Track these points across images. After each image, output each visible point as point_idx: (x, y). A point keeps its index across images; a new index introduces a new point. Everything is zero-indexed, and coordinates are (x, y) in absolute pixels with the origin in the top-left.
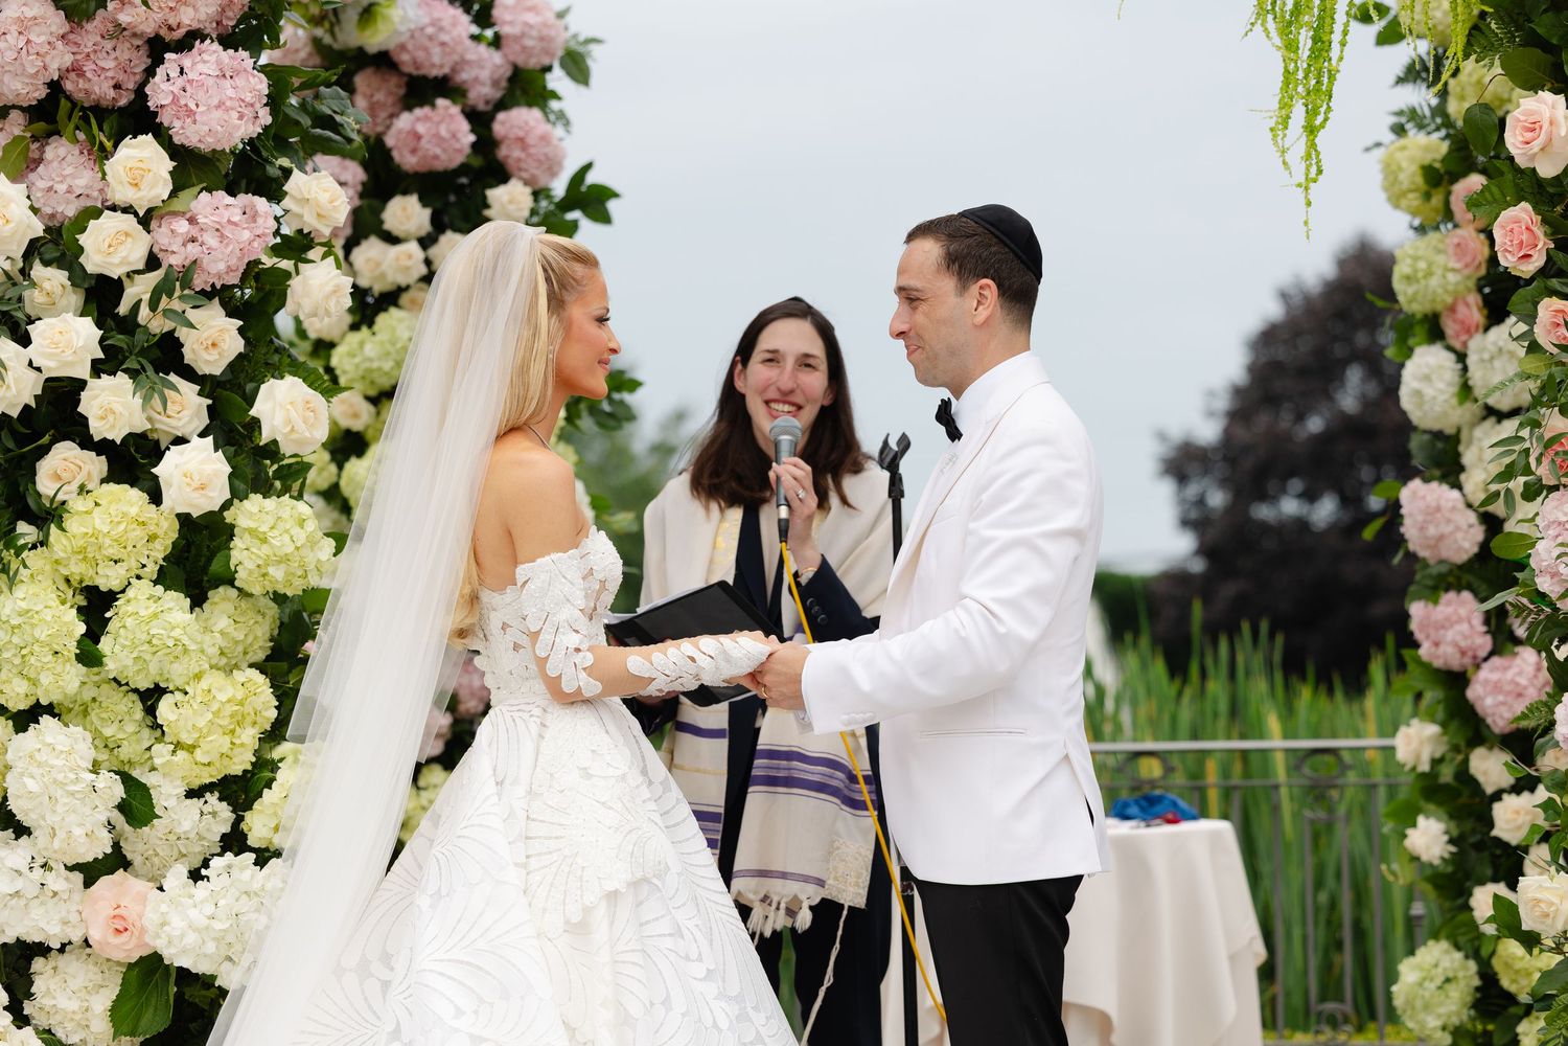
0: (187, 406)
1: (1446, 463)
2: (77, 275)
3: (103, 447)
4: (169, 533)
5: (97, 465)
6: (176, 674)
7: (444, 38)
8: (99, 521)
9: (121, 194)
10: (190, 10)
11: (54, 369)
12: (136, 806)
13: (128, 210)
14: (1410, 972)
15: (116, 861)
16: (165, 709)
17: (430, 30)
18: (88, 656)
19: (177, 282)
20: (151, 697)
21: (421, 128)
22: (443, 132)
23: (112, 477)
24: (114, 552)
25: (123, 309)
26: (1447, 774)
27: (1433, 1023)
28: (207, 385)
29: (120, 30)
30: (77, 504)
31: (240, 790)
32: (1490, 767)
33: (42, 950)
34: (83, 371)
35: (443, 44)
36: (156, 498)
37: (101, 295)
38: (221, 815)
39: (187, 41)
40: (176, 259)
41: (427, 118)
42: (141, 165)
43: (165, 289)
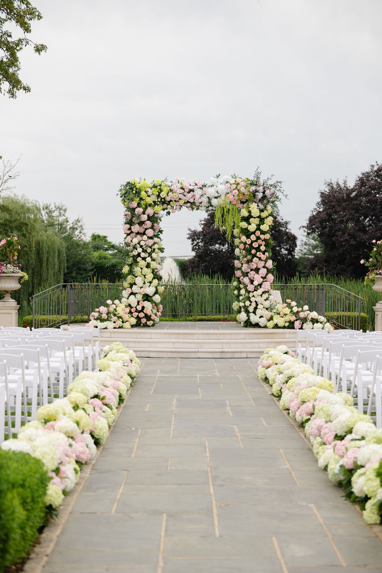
0: (147, 255)
1: (238, 258)
2: (140, 245)
3: (142, 258)
4: (146, 264)
5: (141, 259)
6: (147, 274)
8: (142, 263)
9: (144, 239)
11: (139, 252)
12: (144, 283)
13: (144, 240)
14: (234, 304)
15: (142, 287)
16: (146, 276)
18: (141, 272)
19: (147, 246)
20: (145, 276)
23: (143, 260)
24: (143, 265)
25: (143, 248)
26: (238, 287)
27: (236, 308)
28: (148, 253)
29: (143, 228)
30: (140, 262)
31: (150, 282)
32: (241, 286)
33: (136, 293)
34: (141, 252)
36: (146, 261)
37: (141, 247)
38: (149, 284)
39: (148, 229)
40: (146, 244)
42: (145, 237)
43: (146, 246)
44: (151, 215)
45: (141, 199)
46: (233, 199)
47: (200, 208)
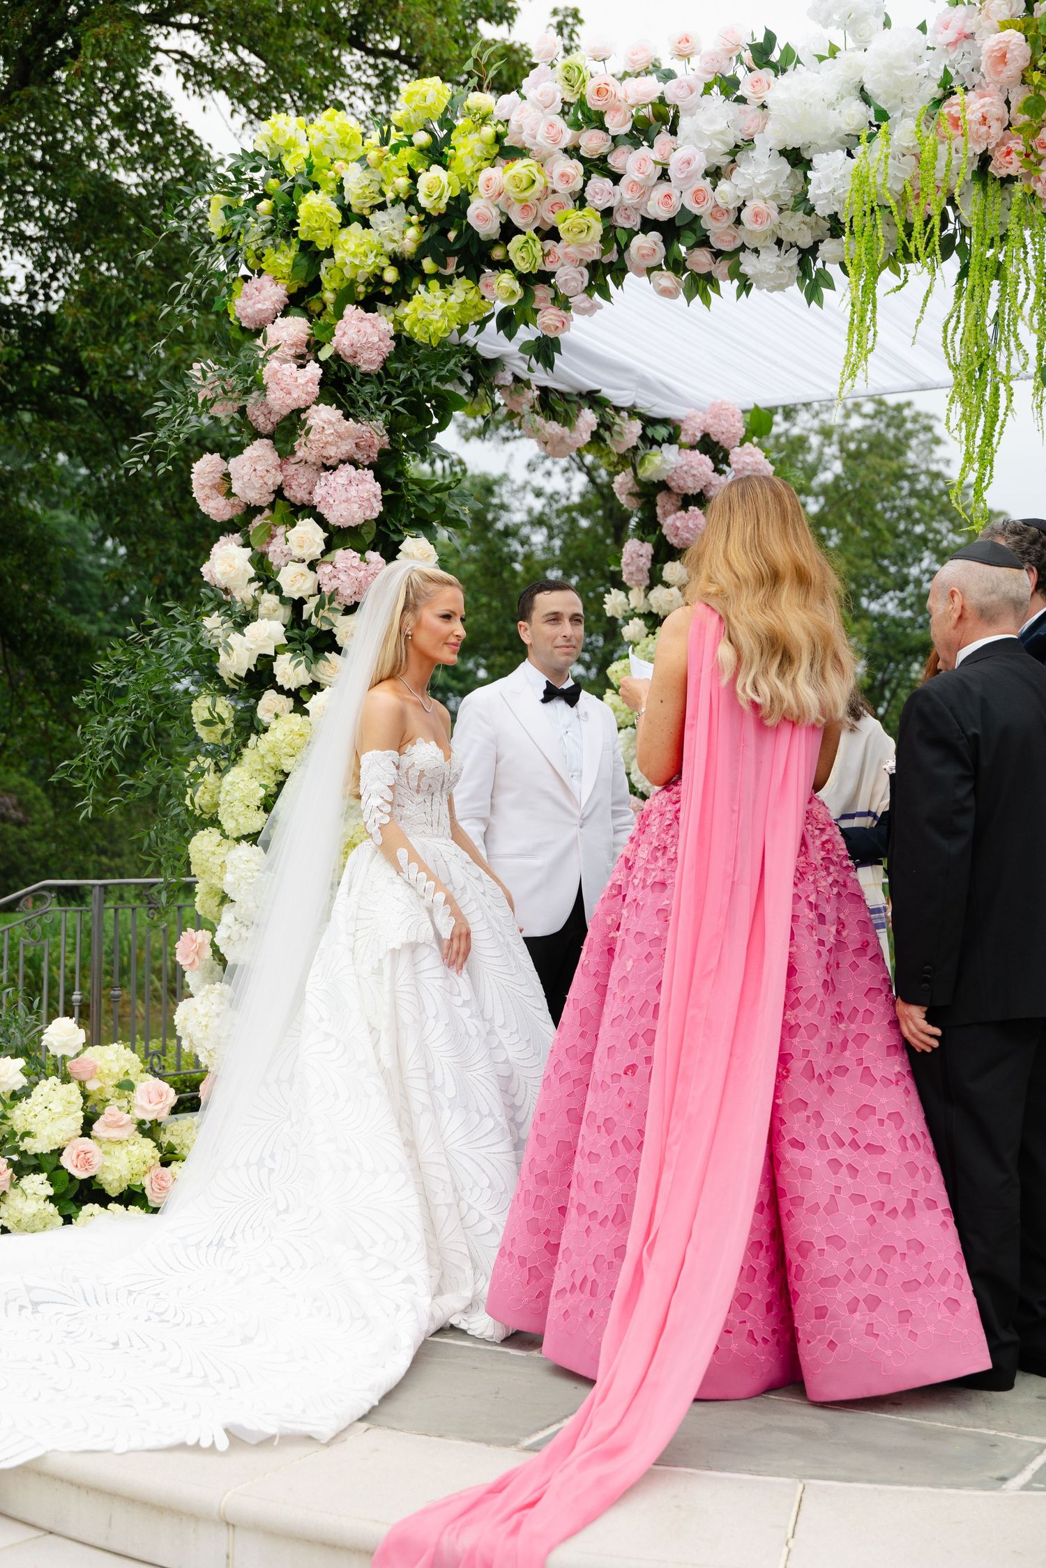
2: (282, 598)
5: (287, 703)
7: (694, 472)
8: (280, 732)
9: (297, 553)
10: (334, 448)
11: (259, 649)
13: (301, 561)
17: (685, 468)
19: (327, 601)
21: (678, 524)
22: (691, 525)
23: (292, 709)
24: (289, 751)
25: (305, 616)
29: (307, 463)
30: (274, 724)
34: (275, 650)
35: (694, 475)
39: (335, 465)
40: (327, 587)
41: (682, 517)
42: (308, 536)
43: (320, 606)
44: (370, 362)
45: (312, 255)
46: (996, 129)
47: (749, 264)
